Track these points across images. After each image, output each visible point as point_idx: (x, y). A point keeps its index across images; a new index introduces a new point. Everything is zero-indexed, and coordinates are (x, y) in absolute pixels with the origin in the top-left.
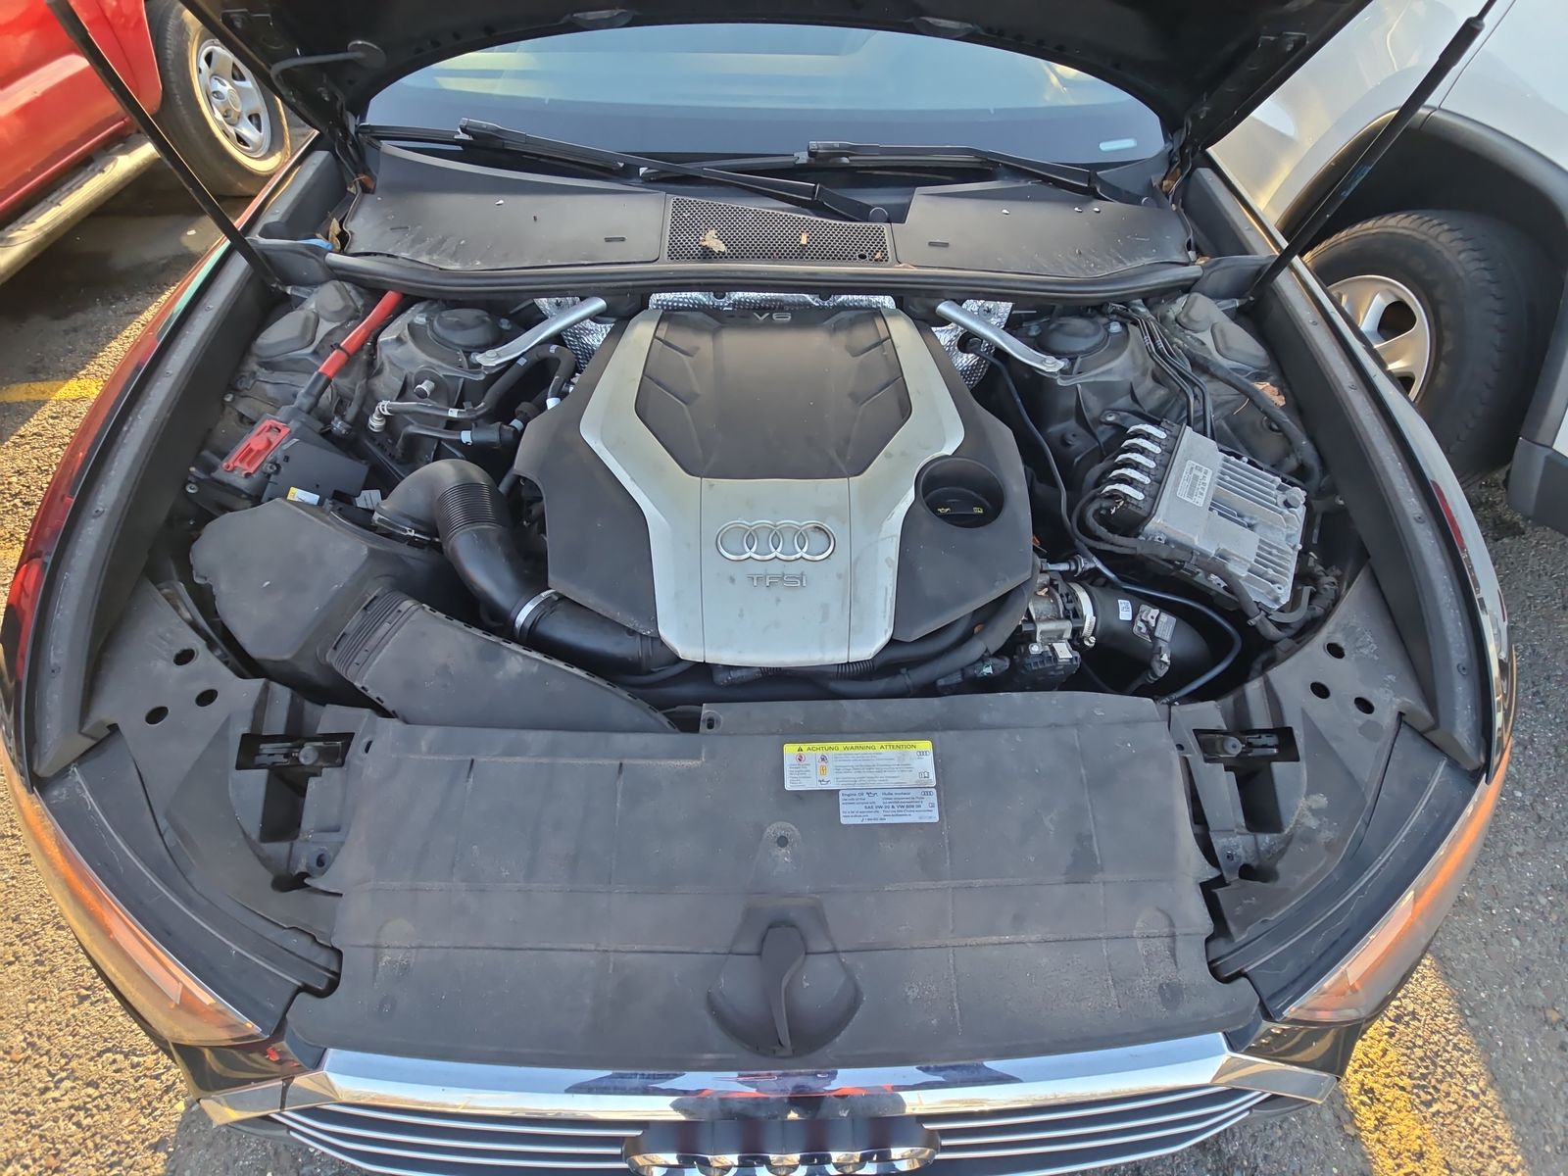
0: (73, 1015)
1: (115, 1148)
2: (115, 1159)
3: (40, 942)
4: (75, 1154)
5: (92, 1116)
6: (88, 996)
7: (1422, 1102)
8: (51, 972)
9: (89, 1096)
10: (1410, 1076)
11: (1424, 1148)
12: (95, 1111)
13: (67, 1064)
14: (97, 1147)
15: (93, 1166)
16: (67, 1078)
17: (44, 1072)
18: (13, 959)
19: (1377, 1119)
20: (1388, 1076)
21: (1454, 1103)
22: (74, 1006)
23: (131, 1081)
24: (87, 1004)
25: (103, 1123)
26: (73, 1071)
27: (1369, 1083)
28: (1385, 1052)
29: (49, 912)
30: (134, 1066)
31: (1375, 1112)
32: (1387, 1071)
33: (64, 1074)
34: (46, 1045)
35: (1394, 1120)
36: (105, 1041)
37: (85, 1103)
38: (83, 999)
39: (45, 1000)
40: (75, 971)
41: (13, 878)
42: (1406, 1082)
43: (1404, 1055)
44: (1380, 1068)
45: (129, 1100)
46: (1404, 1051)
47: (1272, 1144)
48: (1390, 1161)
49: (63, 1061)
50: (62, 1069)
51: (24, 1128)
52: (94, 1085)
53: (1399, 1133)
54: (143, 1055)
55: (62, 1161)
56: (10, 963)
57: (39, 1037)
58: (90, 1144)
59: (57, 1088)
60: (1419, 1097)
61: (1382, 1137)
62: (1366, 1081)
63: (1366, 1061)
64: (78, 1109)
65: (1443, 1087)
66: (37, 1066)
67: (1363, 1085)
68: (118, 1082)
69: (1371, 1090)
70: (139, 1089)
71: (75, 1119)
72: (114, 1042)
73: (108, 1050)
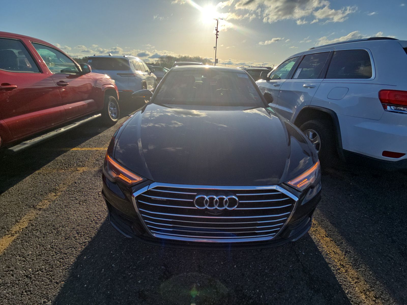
0: (64, 242)
1: (68, 265)
2: (67, 268)
3: (58, 230)
4: (57, 267)
5: (64, 260)
6: (68, 239)
7: (356, 268)
8: (60, 235)
9: (64, 256)
10: (351, 263)
11: (359, 277)
12: (65, 259)
13: (60, 250)
14: (63, 266)
15: (61, 269)
16: (59, 253)
17: (54, 252)
18: (51, 233)
19: (345, 270)
20: (346, 262)
21: (364, 269)
22: (64, 240)
23: (75, 253)
24: (67, 240)
25: (66, 261)
26: (61, 251)
27: (342, 263)
28: (344, 258)
29: (61, 225)
30: (76, 250)
31: (345, 269)
32: (346, 261)
33: (59, 252)
34: (56, 247)
35: (350, 271)
36: (70, 246)
37: (63, 257)
38: (66, 239)
39: (57, 239)
40: (65, 234)
41: (54, 219)
42: (350, 264)
43: (349, 259)
44: (344, 261)
45: (74, 256)
46: (349, 258)
47: (321, 273)
48: (351, 279)
49: (59, 250)
50: (59, 251)
51: (45, 263)
52: (66, 254)
53: (352, 274)
54: (78, 248)
55: (53, 269)
56: (50, 233)
57: (54, 246)
58: (62, 265)
59: (56, 255)
60: (355, 267)
61: (348, 274)
62: (341, 263)
63: (340, 259)
64: (60, 259)
65: (360, 266)
66: (52, 251)
67: (340, 264)
68: (72, 253)
69: (343, 265)
70: (76, 254)
71: (59, 261)
72: (72, 246)
73: (70, 248)
